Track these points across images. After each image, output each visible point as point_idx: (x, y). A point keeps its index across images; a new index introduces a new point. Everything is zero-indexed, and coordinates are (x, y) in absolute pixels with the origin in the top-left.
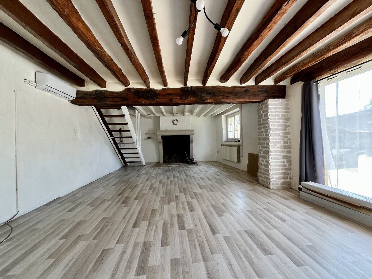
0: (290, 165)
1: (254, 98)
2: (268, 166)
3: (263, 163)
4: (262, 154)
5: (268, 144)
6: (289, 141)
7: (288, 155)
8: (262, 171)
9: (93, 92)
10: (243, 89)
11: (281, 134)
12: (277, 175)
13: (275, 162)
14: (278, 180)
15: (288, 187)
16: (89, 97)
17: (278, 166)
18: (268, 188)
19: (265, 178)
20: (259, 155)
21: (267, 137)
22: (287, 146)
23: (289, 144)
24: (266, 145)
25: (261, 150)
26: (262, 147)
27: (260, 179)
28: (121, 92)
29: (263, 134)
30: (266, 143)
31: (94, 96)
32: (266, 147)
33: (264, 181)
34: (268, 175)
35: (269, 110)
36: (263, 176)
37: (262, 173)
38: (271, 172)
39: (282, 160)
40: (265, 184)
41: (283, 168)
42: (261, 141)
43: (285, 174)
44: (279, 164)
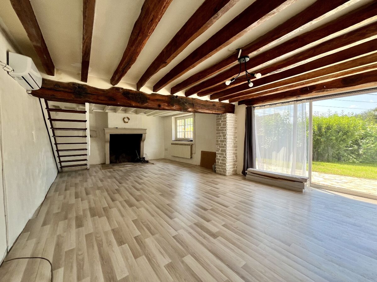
0: (236, 159)
1: (218, 111)
2: (225, 160)
3: (221, 158)
4: (220, 152)
5: (225, 145)
6: (236, 143)
7: (235, 152)
8: (219, 164)
9: (69, 84)
10: (212, 104)
11: (233, 138)
12: (230, 166)
13: (229, 157)
14: (230, 170)
15: (235, 174)
16: (62, 89)
17: (230, 160)
18: (225, 175)
19: (222, 169)
20: (217, 152)
21: (225, 140)
22: (235, 147)
23: (236, 145)
24: (223, 145)
25: (220, 149)
26: (219, 147)
27: (217, 170)
28: (107, 90)
29: (221, 137)
30: (223, 144)
31: (71, 90)
32: (223, 147)
33: (221, 171)
34: (225, 167)
35: (227, 122)
36: (221, 167)
37: (219, 166)
38: (227, 165)
39: (232, 156)
40: (222, 173)
41: (233, 161)
42: (219, 143)
43: (234, 165)
44: (231, 158)
